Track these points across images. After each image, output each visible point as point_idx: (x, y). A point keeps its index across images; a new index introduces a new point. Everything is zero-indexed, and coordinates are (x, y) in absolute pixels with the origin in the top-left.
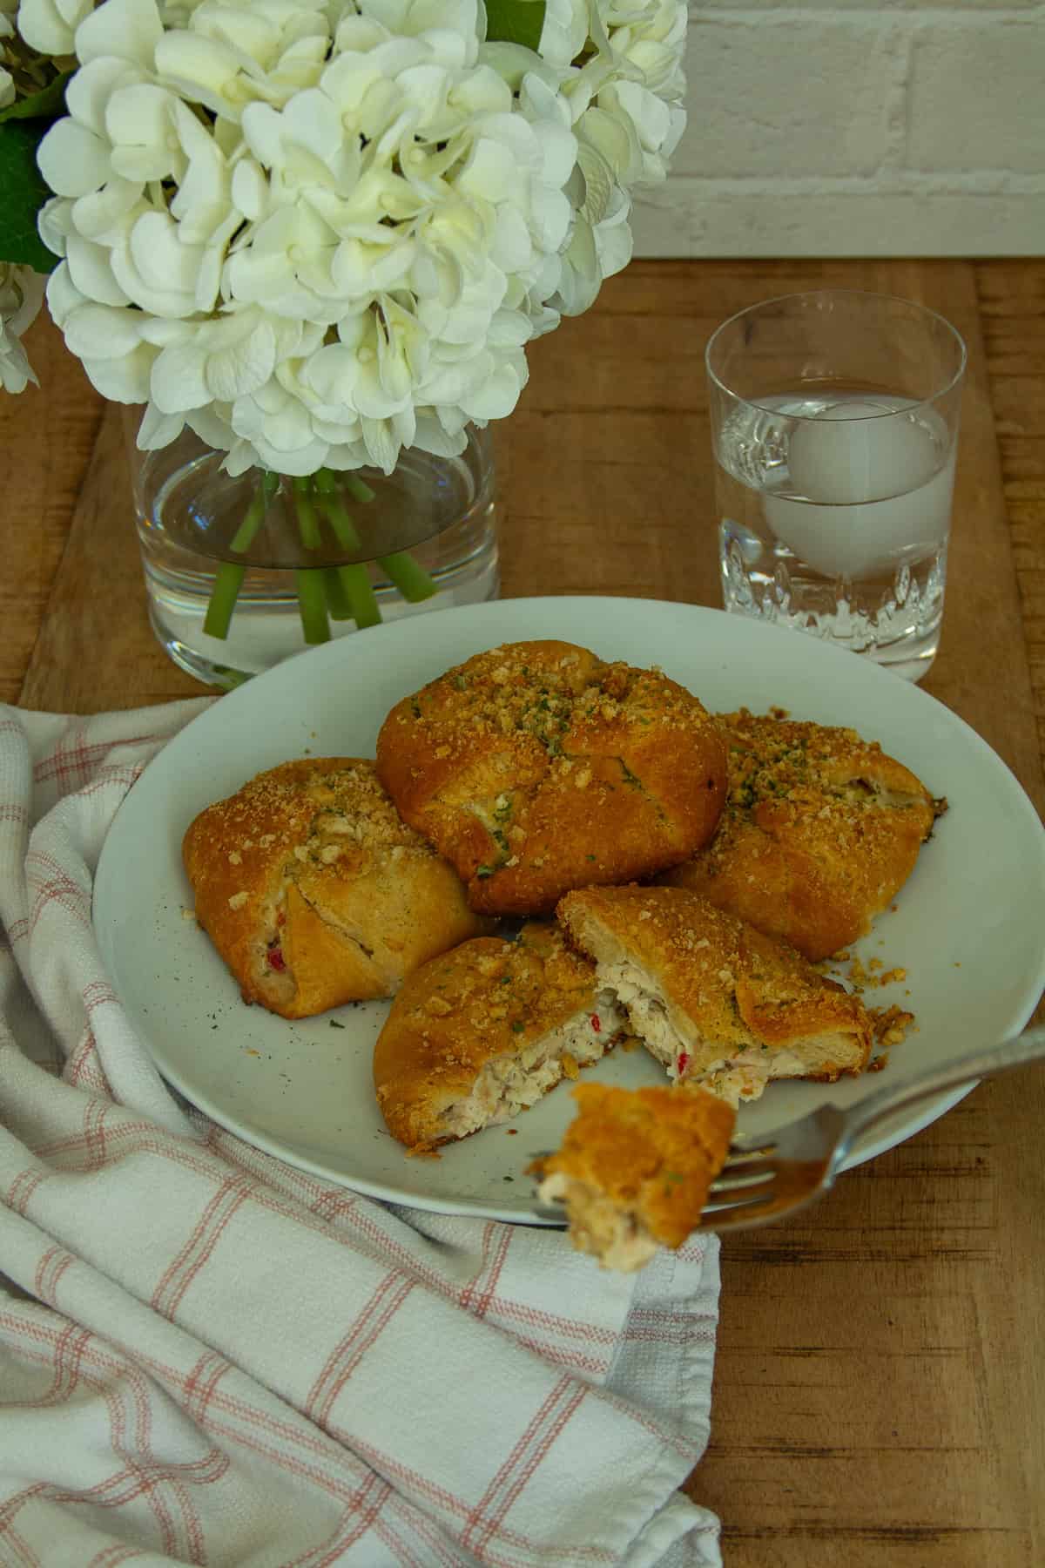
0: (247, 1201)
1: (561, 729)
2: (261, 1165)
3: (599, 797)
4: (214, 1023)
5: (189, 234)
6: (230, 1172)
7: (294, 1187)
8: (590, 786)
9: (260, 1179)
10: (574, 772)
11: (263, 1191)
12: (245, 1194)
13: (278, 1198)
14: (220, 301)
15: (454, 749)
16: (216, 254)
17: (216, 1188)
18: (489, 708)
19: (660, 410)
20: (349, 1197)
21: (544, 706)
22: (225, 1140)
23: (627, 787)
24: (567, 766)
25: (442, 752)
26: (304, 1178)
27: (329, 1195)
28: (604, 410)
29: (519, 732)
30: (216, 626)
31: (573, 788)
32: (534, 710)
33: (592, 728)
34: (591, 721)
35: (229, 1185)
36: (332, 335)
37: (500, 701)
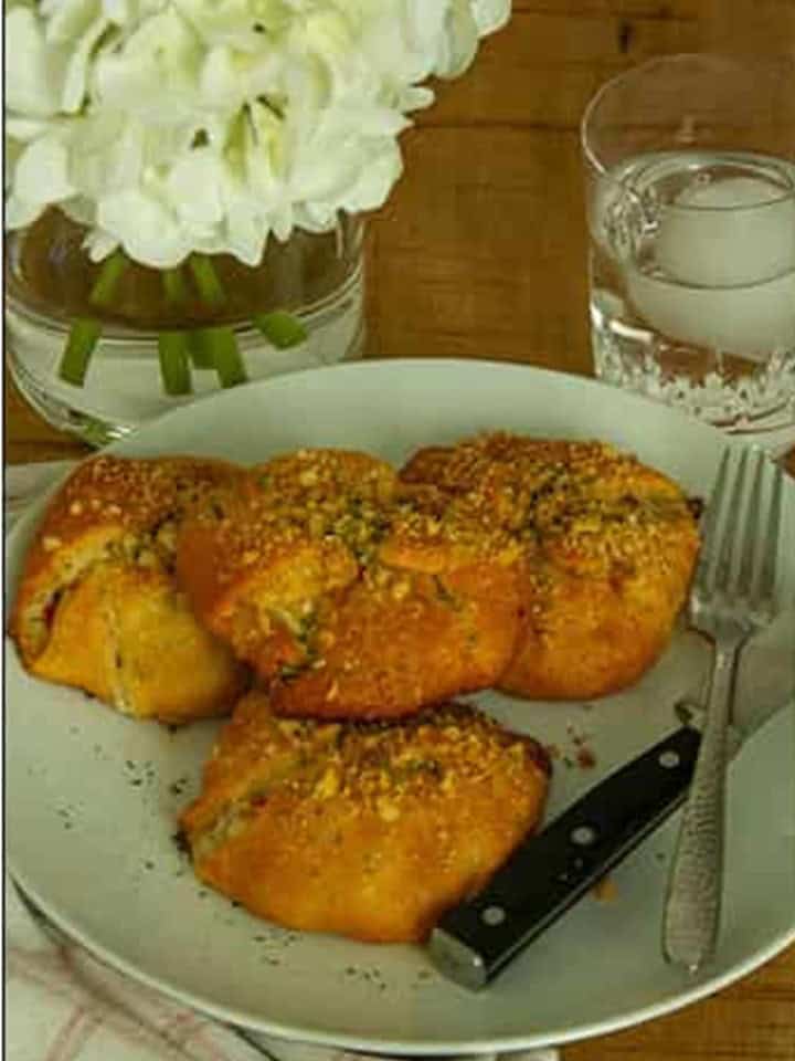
0: (100, 1030)
1: (375, 539)
2: (113, 984)
3: (415, 610)
5: (54, 34)
6: (78, 995)
7: (144, 1008)
8: (407, 599)
9: (116, 1005)
10: (390, 584)
11: (116, 1018)
12: (99, 1021)
13: (130, 1024)
14: (86, 101)
15: (262, 554)
17: (68, 1012)
18: (299, 512)
20: (198, 1019)
21: (358, 516)
23: (441, 604)
24: (383, 577)
25: (249, 558)
26: (155, 997)
27: (181, 1018)
31: (389, 598)
32: (347, 517)
33: (412, 539)
34: (412, 533)
35: (81, 1010)
36: (201, 139)
37: (312, 505)
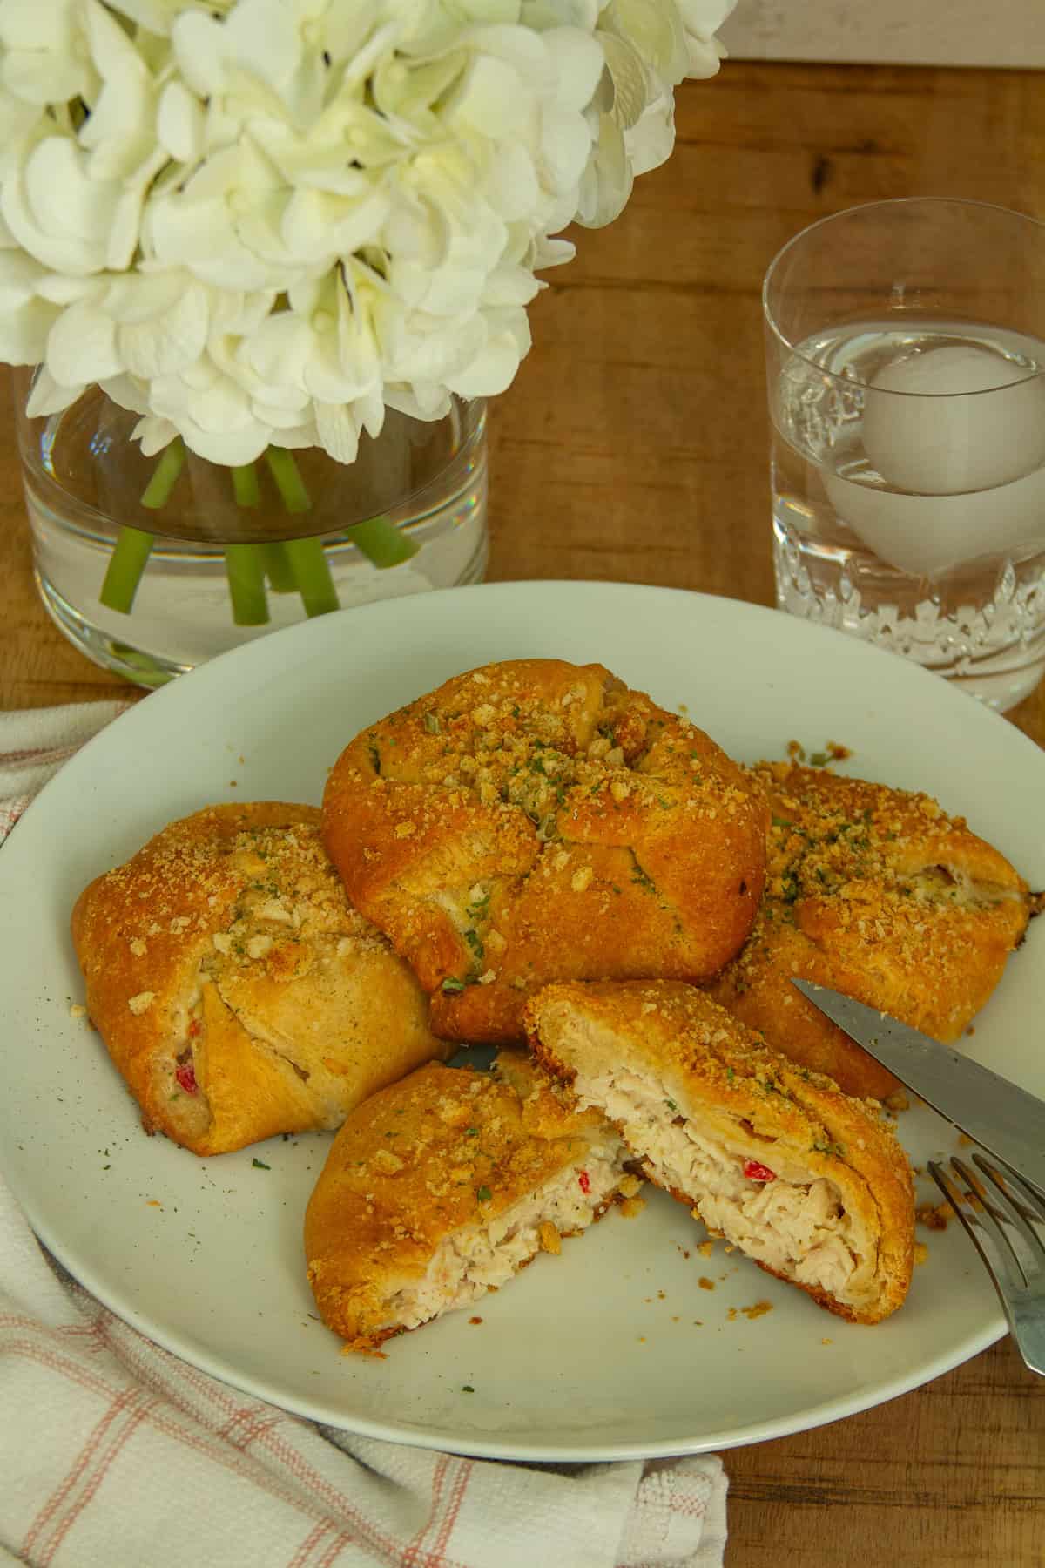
0: (144, 1426)
1: (557, 802)
2: (163, 1369)
3: (602, 904)
4: (106, 1161)
5: (102, 167)
6: (120, 1385)
7: (200, 1401)
8: (591, 888)
9: (161, 1393)
10: (572, 868)
11: (164, 1410)
12: (141, 1416)
13: (183, 1421)
14: (138, 255)
15: (420, 826)
16: (133, 199)
17: (104, 1406)
18: (467, 763)
19: (709, 288)
20: (269, 1415)
21: (538, 767)
22: (116, 1330)
23: (636, 892)
24: (562, 858)
25: (403, 831)
26: (215, 1390)
27: (245, 1414)
28: (636, 286)
29: (503, 808)
30: (119, 594)
31: (567, 888)
32: (524, 773)
33: (598, 812)
34: (594, 801)
35: (120, 1403)
36: (282, 303)
37: (482, 757)
